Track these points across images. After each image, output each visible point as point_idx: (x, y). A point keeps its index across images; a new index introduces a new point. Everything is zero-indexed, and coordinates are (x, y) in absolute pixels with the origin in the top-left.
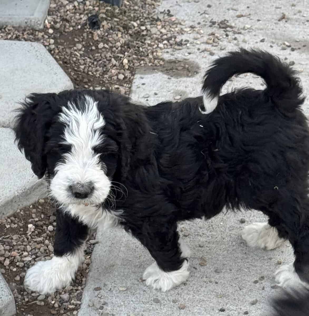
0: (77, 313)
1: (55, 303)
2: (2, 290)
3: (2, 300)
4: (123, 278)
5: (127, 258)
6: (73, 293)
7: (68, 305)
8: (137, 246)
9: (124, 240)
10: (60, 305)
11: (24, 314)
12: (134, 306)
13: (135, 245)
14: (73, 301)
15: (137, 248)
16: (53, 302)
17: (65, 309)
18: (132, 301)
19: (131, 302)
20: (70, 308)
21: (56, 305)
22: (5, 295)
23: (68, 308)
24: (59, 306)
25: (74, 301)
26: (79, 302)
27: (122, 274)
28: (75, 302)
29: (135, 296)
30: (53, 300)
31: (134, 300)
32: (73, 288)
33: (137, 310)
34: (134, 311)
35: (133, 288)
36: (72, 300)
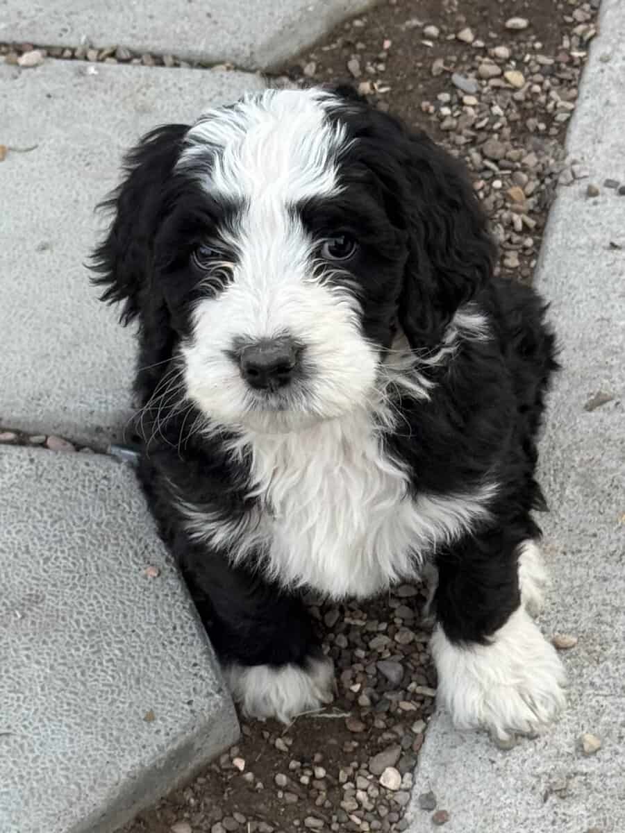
0: (424, 731)
1: (360, 692)
2: (196, 675)
3: (192, 711)
4: (569, 600)
5: (582, 526)
6: (415, 655)
7: (398, 702)
8: (616, 483)
9: (577, 459)
10: (376, 697)
11: (266, 734)
12: (597, 701)
13: (611, 476)
14: (413, 685)
15: (617, 487)
16: (356, 688)
17: (388, 713)
18: (592, 684)
19: (590, 691)
20: (404, 712)
21: (364, 700)
22: (204, 692)
23: (400, 711)
24: (374, 703)
25: (419, 685)
26: (429, 692)
27: (565, 584)
28: (419, 690)
29: (602, 666)
30: (355, 683)
31: (597, 681)
32: (417, 639)
33: (605, 719)
34: (596, 721)
35: (596, 636)
36: (411, 682)
